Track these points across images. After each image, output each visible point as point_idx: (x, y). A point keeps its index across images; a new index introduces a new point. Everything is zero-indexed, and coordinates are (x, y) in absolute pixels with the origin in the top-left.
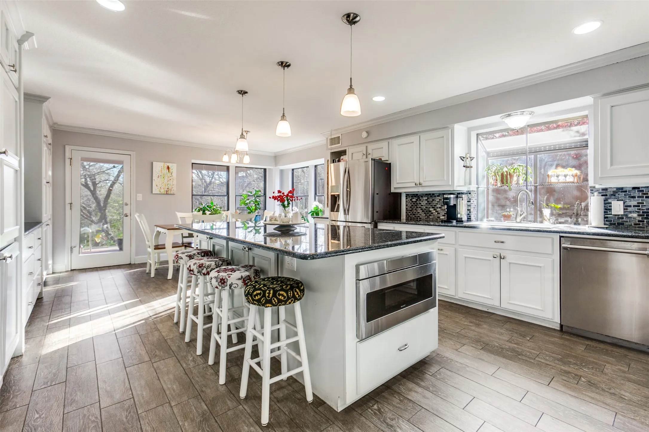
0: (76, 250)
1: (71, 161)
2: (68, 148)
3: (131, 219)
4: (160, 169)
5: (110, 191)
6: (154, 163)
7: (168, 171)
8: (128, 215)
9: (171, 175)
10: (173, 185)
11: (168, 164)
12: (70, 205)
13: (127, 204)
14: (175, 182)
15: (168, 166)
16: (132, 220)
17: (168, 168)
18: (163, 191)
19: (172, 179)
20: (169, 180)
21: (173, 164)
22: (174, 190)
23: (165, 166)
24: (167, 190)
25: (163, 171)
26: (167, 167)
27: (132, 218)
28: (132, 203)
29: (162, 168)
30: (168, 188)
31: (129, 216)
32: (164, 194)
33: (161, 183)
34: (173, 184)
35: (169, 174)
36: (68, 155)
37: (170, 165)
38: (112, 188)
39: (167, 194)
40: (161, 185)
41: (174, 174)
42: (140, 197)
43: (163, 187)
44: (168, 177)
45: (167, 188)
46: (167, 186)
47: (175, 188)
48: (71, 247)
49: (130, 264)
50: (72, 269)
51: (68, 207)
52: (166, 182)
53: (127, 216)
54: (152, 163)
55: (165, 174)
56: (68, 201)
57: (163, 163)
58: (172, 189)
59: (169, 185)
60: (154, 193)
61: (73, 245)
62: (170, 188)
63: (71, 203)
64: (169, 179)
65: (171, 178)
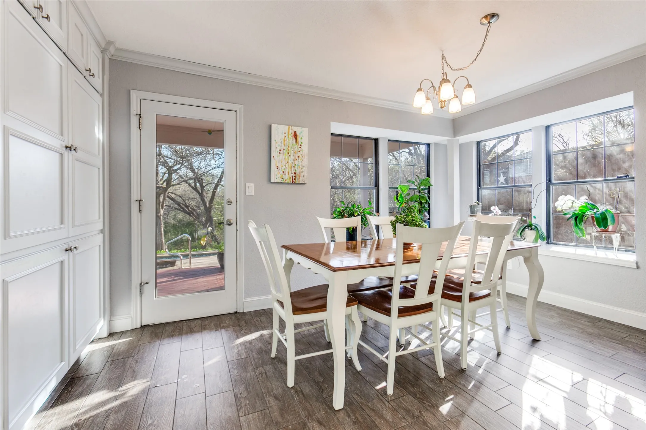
0: (150, 289)
1: (139, 120)
2: (135, 95)
3: (237, 230)
4: (283, 137)
5: (214, 193)
6: (273, 126)
7: (295, 140)
8: (232, 221)
9: (299, 149)
10: (304, 167)
11: (295, 129)
12: (138, 203)
13: (230, 203)
14: (305, 162)
15: (295, 132)
16: (238, 232)
17: (295, 135)
18: (287, 178)
19: (301, 156)
20: (297, 158)
21: (304, 129)
22: (305, 176)
23: (291, 131)
24: (294, 175)
25: (288, 140)
26: (293, 133)
27: (238, 228)
28: (238, 200)
29: (286, 135)
30: (295, 173)
31: (234, 224)
32: (288, 183)
33: (283, 164)
34: (304, 165)
35: (297, 147)
36: (135, 108)
37: (298, 130)
38: (216, 190)
39: (293, 183)
40: (284, 167)
41: (305, 148)
42: (251, 189)
43: (287, 170)
44: (296, 153)
45: (293, 172)
46: (293, 168)
47: (305, 173)
48: (141, 283)
49: (236, 312)
50: (143, 324)
51: (135, 207)
52: (292, 161)
53: (230, 224)
54: (270, 127)
55: (290, 146)
56: (135, 196)
57: (287, 127)
58: (302, 175)
59: (296, 167)
60: (272, 181)
61: (144, 280)
62: (298, 172)
63: (140, 201)
64: (297, 155)
65: (299, 154)
